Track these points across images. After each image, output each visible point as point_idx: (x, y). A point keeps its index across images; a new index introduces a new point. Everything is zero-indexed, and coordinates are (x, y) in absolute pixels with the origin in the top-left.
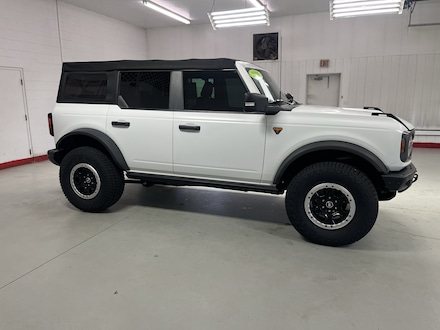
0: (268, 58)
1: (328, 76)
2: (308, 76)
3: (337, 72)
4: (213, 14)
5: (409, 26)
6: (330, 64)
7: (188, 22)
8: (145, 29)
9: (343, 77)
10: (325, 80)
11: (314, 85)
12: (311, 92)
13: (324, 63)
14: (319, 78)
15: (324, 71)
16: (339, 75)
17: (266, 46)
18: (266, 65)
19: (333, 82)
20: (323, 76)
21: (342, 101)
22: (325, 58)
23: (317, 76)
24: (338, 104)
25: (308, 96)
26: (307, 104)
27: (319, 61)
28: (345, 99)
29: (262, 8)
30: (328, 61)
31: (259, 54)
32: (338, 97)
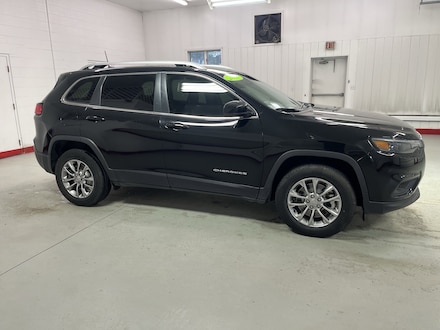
0: (270, 41)
1: (334, 59)
2: (313, 60)
3: (344, 54)
5: (421, 3)
6: (337, 46)
7: (185, 4)
8: (141, 12)
9: (350, 60)
10: (331, 64)
11: (319, 69)
12: (317, 77)
13: (330, 46)
14: (324, 61)
15: (330, 54)
16: (346, 57)
17: (268, 29)
18: (268, 48)
19: (339, 66)
20: (329, 60)
21: (348, 86)
22: (330, 40)
23: (322, 59)
24: (344, 89)
25: (313, 81)
26: (312, 89)
27: (324, 44)
28: (352, 83)
30: (334, 43)
31: (261, 36)
32: (345, 81)
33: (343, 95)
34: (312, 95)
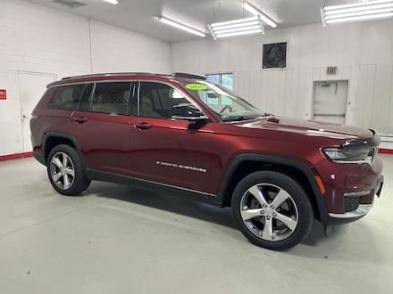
0: (276, 66)
1: (336, 83)
2: (315, 83)
3: (345, 78)
4: (212, 25)
6: (339, 71)
7: (204, 35)
8: (169, 43)
9: (352, 85)
10: (332, 87)
11: (321, 90)
12: (319, 98)
13: (331, 70)
14: (326, 84)
15: (331, 78)
17: (275, 56)
18: (274, 72)
19: (341, 88)
20: (330, 83)
21: (349, 107)
22: (332, 65)
23: (324, 82)
24: (345, 111)
25: (315, 102)
26: (314, 110)
27: (326, 69)
28: (353, 105)
29: (257, 18)
30: (335, 68)
31: (269, 62)
32: (346, 103)
33: (344, 115)
34: (315, 115)
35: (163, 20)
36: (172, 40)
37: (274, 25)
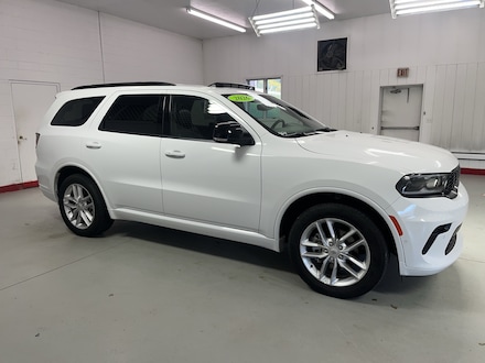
0: (335, 68)
1: (408, 88)
2: (382, 88)
3: (419, 83)
4: (255, 18)
6: (410, 73)
8: (201, 40)
9: (426, 89)
10: (404, 93)
11: (390, 99)
12: (387, 107)
13: (402, 73)
14: (396, 90)
15: (402, 82)
16: (422, 86)
17: (332, 55)
18: (332, 76)
19: (414, 95)
20: (401, 89)
21: (424, 118)
22: (403, 66)
23: (394, 87)
24: (420, 122)
25: (382, 113)
26: (381, 122)
27: (396, 71)
28: (428, 116)
29: (310, 8)
30: (407, 70)
31: (325, 63)
32: (420, 113)
33: (418, 128)
34: (382, 128)
35: (192, 12)
36: (205, 37)
37: (331, 17)
